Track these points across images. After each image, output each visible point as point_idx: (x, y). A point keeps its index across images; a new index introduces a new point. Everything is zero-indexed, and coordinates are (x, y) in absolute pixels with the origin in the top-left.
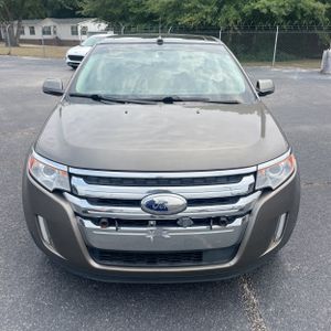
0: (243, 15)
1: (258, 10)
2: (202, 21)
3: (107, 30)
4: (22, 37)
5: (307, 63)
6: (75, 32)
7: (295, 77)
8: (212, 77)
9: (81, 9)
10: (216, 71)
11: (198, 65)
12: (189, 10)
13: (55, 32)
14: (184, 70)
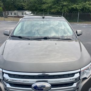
0: (69, 9)
1: (73, 8)
2: (57, 11)
3: (31, 13)
4: (8, 15)
5: (87, 22)
6: (23, 14)
7: (84, 26)
8: (60, 28)
9: (24, 8)
10: (62, 26)
11: (57, 24)
12: (54, 8)
13: (17, 14)
14: (52, 26)
